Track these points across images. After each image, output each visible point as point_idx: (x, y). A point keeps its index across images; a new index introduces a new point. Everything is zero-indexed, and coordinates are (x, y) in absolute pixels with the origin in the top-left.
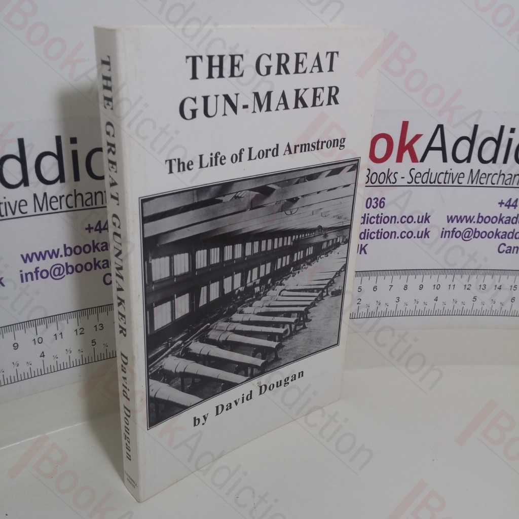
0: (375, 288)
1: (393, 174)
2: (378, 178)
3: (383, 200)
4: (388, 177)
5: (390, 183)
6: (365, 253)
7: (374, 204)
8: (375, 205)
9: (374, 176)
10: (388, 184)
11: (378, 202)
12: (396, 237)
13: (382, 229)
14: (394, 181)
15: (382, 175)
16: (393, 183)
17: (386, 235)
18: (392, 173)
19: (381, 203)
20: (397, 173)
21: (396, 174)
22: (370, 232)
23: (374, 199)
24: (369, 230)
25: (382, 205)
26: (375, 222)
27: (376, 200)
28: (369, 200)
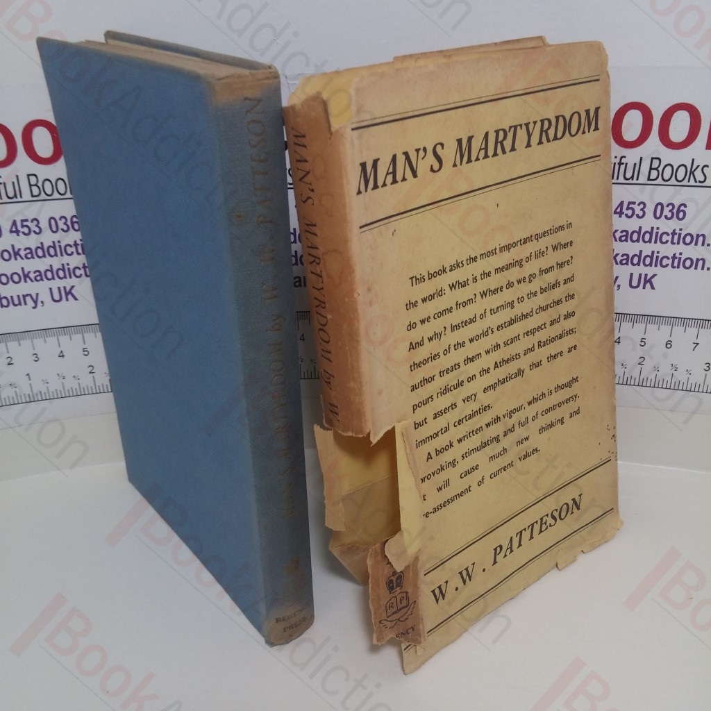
0: (669, 344)
1: (700, 168)
2: (674, 173)
3: (682, 208)
4: (692, 173)
5: (696, 182)
6: (653, 287)
7: (667, 212)
8: (669, 215)
9: (668, 169)
10: (692, 182)
11: (675, 211)
12: (705, 268)
13: (681, 254)
14: (702, 179)
15: (682, 170)
16: (700, 182)
17: (688, 263)
18: (698, 166)
19: (679, 212)
20: (707, 166)
21: (705, 169)
22: (661, 256)
23: (668, 206)
24: (658, 252)
25: (681, 215)
26: (670, 242)
27: (671, 207)
28: (659, 207)
